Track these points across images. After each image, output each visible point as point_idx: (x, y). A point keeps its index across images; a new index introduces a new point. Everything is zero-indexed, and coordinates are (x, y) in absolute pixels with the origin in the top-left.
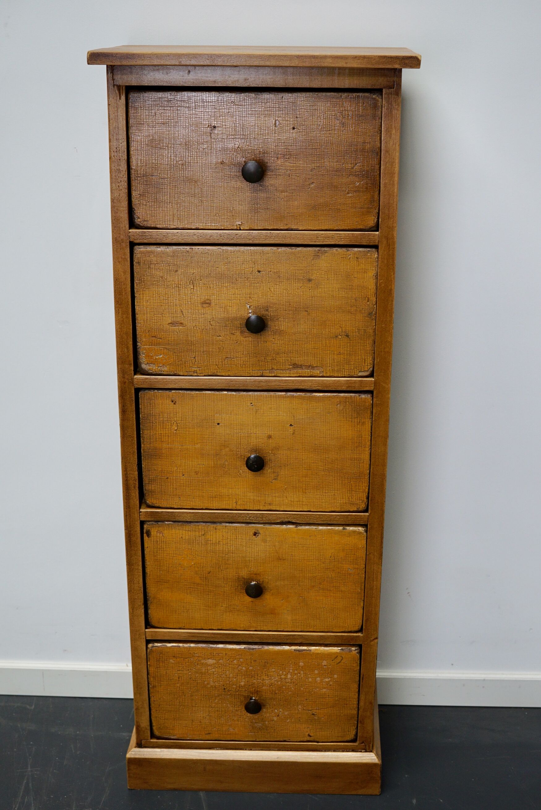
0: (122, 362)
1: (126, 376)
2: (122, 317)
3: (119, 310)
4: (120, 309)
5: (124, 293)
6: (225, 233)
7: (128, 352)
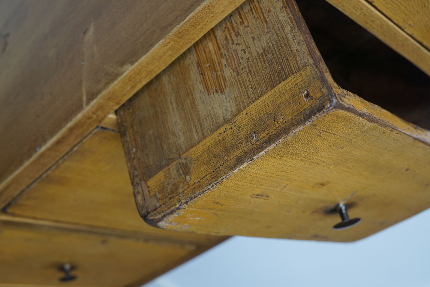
0: (109, 98)
1: (99, 113)
2: (165, 53)
3: (170, 42)
4: (172, 43)
5: (199, 27)
6: (388, 25)
7: (130, 91)
